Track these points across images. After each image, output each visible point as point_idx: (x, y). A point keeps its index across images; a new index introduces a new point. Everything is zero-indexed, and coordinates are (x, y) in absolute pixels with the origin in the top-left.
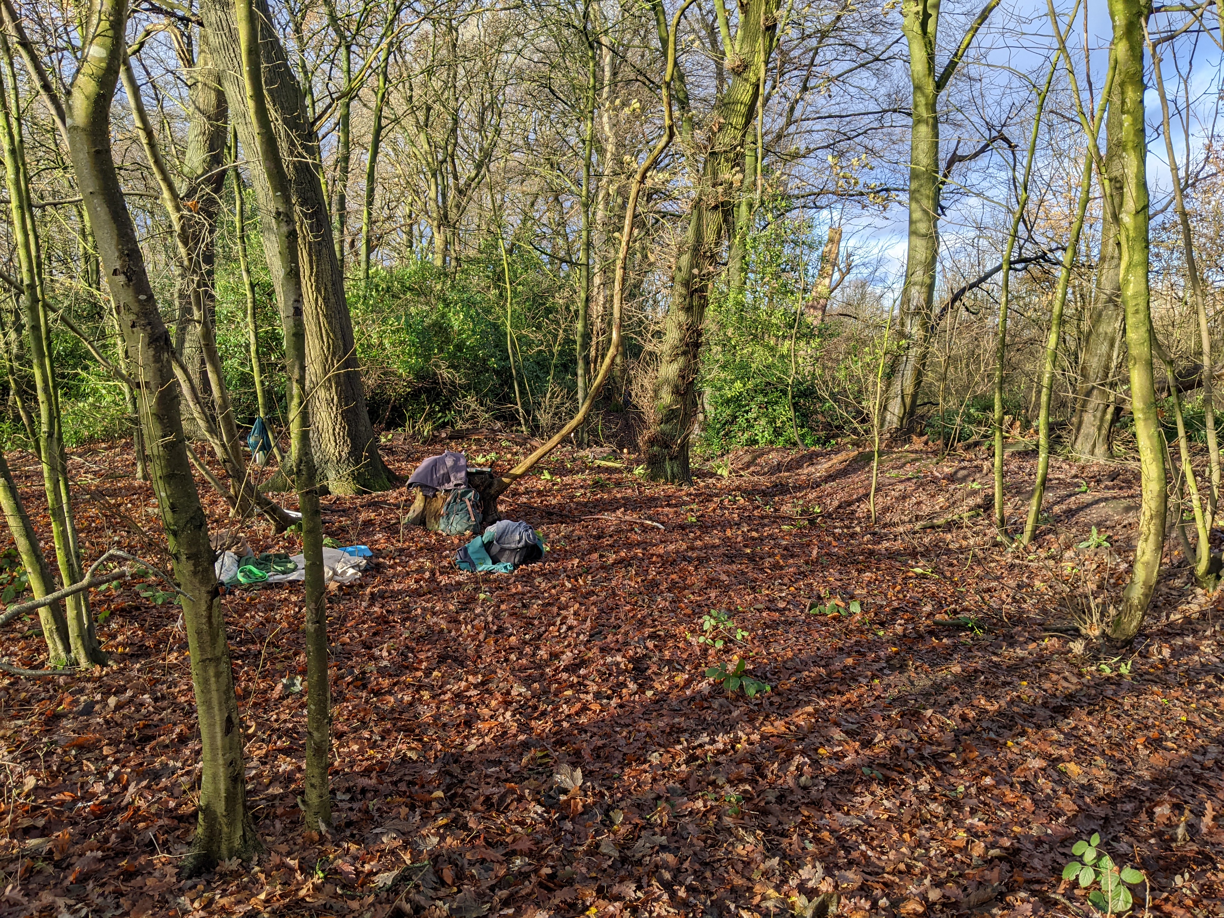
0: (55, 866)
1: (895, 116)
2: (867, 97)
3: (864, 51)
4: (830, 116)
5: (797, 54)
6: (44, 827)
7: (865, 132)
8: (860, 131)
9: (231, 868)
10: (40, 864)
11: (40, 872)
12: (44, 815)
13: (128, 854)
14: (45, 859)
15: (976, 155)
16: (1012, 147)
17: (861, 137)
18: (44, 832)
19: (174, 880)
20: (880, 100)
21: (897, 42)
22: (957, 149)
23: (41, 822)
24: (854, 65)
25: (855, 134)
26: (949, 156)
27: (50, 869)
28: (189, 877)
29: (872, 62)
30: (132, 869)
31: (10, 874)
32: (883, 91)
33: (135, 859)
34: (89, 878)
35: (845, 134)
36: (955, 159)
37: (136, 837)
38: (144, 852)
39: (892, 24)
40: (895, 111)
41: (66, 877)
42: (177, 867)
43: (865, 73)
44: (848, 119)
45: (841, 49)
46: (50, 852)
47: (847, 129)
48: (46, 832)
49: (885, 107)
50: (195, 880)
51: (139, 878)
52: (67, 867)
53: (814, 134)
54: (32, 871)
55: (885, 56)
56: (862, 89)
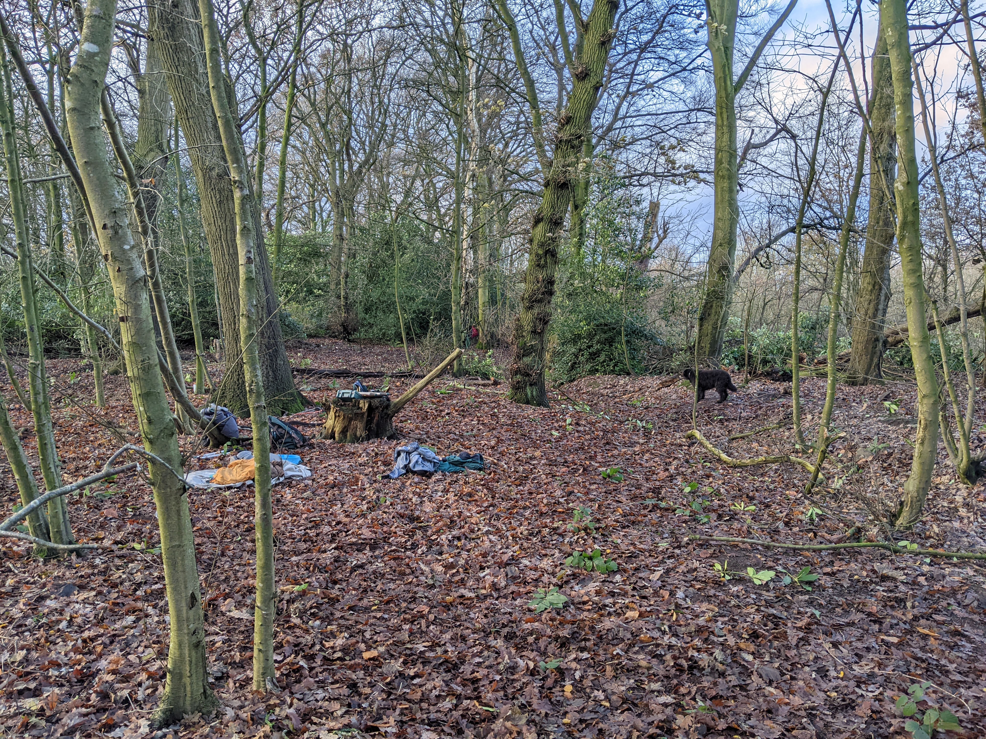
0: (47, 721)
1: (699, 114)
2: (677, 99)
3: (675, 63)
4: (648, 114)
5: (622, 66)
6: (36, 689)
7: (676, 127)
8: (672, 126)
9: (193, 720)
10: (33, 720)
11: (34, 726)
12: (35, 679)
13: (107, 710)
14: (37, 716)
15: (766, 143)
16: (794, 137)
17: (673, 131)
18: (36, 693)
19: (147, 730)
20: (688, 101)
21: (700, 56)
22: (751, 139)
23: (32, 685)
24: (666, 74)
25: (668, 128)
26: (745, 144)
27: (43, 723)
28: (160, 729)
29: (680, 72)
30: (111, 723)
31: (9, 728)
32: (689, 94)
33: (113, 714)
34: (76, 731)
35: (660, 128)
36: (749, 146)
37: (113, 696)
38: (120, 708)
39: (695, 42)
40: (699, 110)
41: (56, 730)
42: (149, 719)
43: (675, 81)
44: (662, 116)
45: (656, 61)
46: (42, 709)
47: (662, 124)
48: (37, 692)
49: (691, 107)
50: (164, 730)
51: (118, 729)
52: (57, 722)
53: (635, 129)
54: (27, 726)
55: (691, 67)
56: (673, 93)
